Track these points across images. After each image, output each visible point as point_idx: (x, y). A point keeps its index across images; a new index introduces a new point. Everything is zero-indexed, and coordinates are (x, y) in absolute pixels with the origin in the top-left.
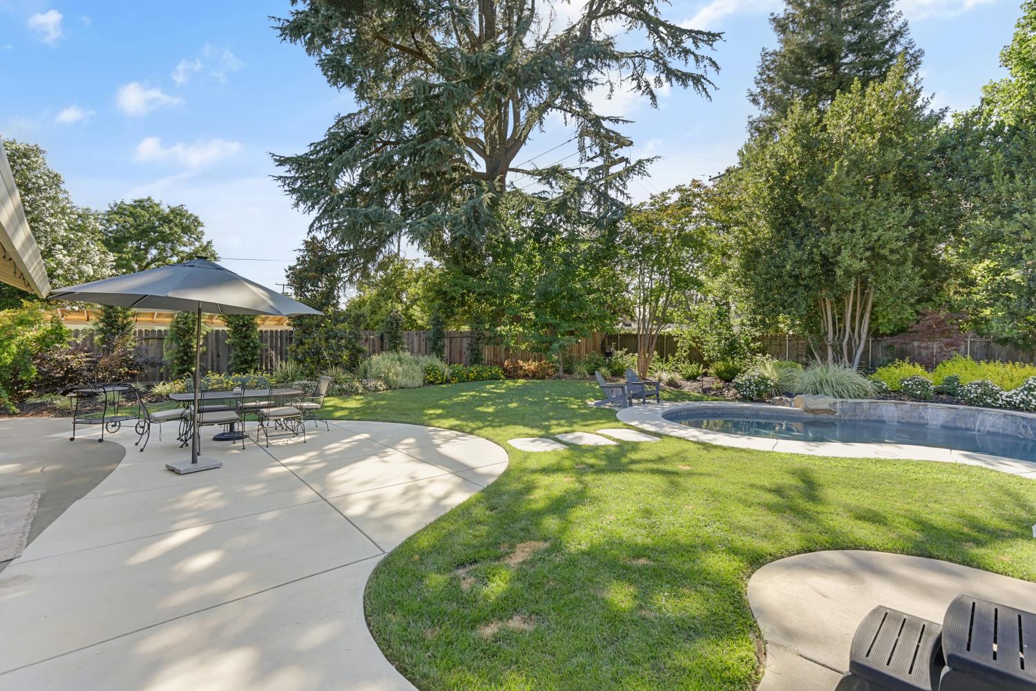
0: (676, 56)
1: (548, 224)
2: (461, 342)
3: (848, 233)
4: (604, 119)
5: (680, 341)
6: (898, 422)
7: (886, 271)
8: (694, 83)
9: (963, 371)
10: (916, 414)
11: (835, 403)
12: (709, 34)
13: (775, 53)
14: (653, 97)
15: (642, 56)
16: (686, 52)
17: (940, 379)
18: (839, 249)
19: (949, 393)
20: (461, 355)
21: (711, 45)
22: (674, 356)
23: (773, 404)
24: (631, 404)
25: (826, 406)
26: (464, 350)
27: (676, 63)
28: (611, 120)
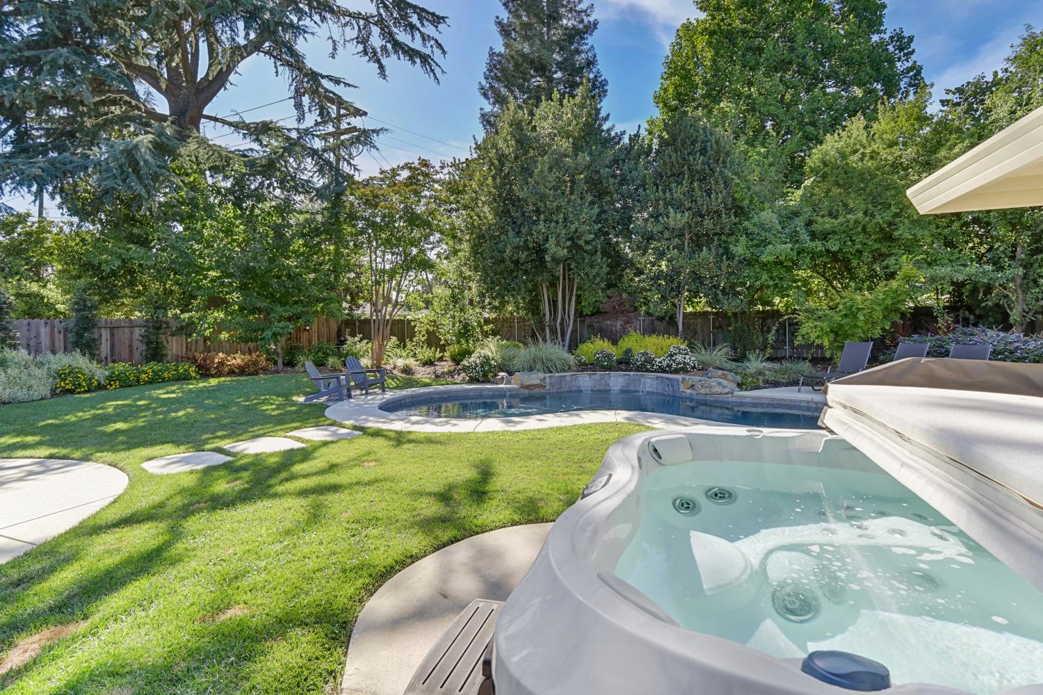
0: (401, 29)
1: (253, 187)
2: (132, 333)
3: (553, 224)
4: (323, 77)
5: (418, 325)
6: (592, 390)
7: (583, 259)
8: (421, 62)
9: (635, 344)
10: (603, 382)
11: (545, 378)
12: (433, 14)
13: (499, 55)
14: (381, 67)
15: (366, 19)
16: (412, 27)
17: (621, 351)
18: (547, 237)
19: (625, 363)
20: (131, 351)
21: (436, 27)
22: (412, 341)
23: (497, 384)
24: (350, 396)
25: (537, 382)
26: (136, 344)
27: (402, 36)
28: (331, 80)
